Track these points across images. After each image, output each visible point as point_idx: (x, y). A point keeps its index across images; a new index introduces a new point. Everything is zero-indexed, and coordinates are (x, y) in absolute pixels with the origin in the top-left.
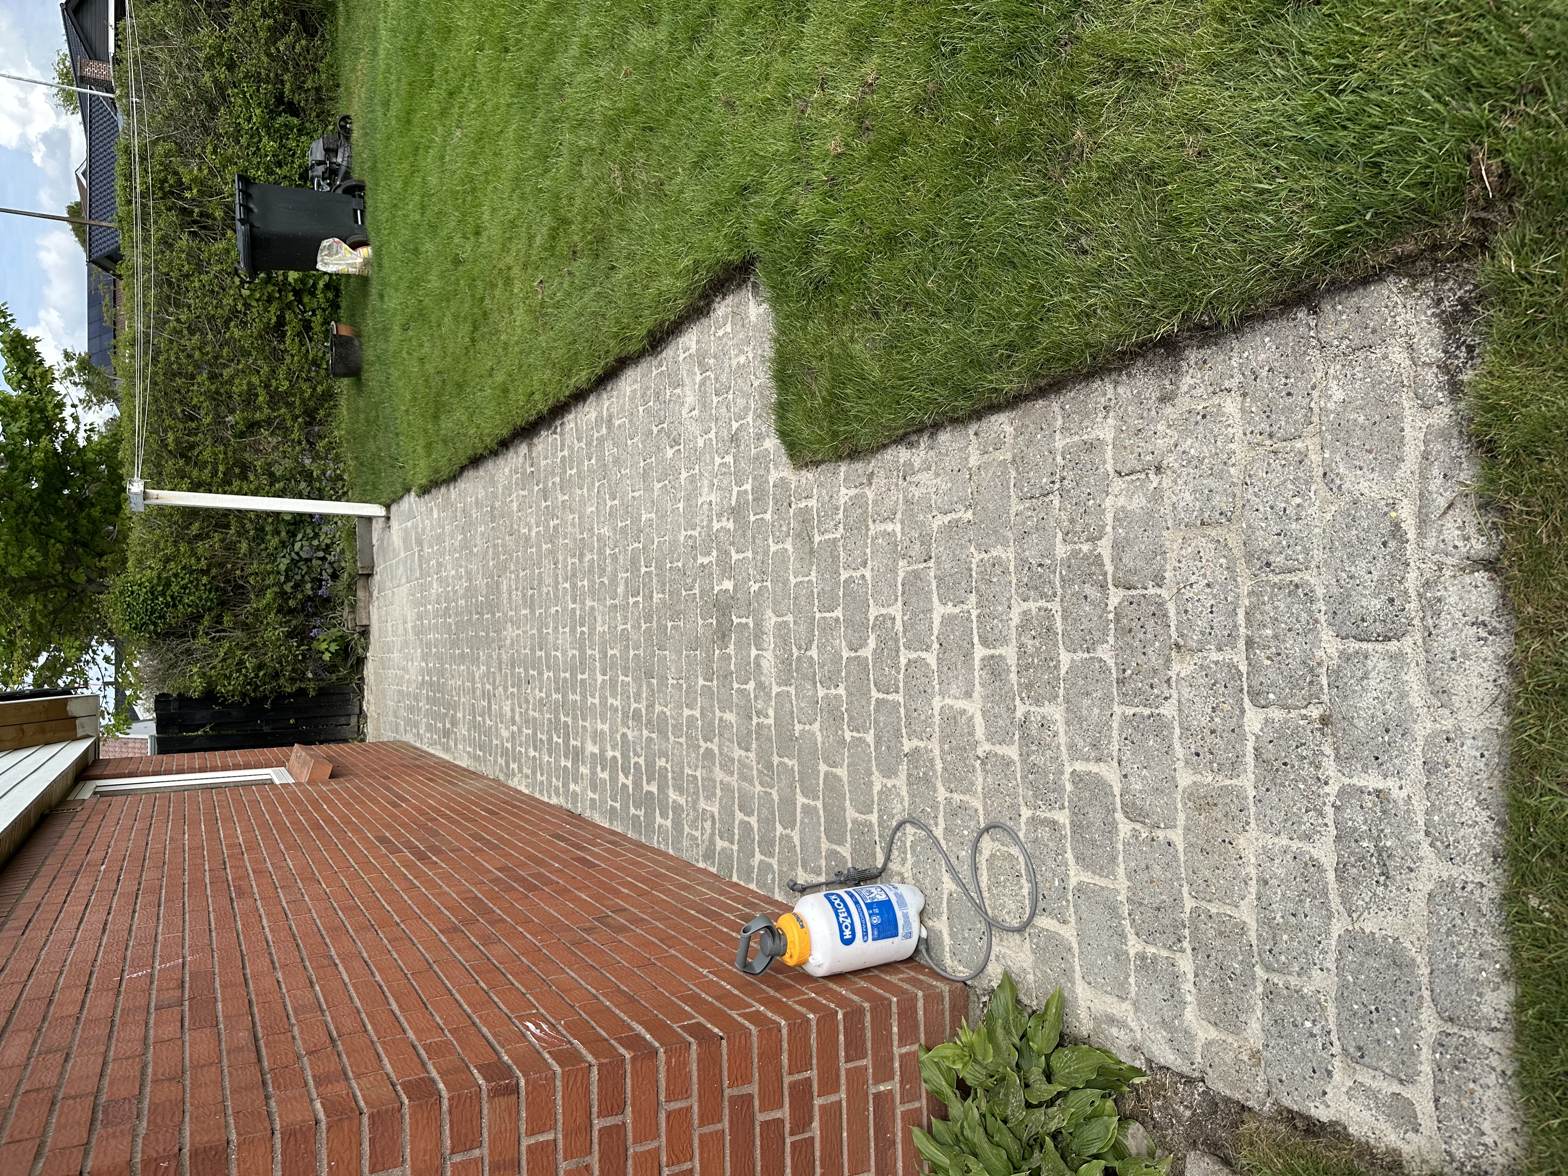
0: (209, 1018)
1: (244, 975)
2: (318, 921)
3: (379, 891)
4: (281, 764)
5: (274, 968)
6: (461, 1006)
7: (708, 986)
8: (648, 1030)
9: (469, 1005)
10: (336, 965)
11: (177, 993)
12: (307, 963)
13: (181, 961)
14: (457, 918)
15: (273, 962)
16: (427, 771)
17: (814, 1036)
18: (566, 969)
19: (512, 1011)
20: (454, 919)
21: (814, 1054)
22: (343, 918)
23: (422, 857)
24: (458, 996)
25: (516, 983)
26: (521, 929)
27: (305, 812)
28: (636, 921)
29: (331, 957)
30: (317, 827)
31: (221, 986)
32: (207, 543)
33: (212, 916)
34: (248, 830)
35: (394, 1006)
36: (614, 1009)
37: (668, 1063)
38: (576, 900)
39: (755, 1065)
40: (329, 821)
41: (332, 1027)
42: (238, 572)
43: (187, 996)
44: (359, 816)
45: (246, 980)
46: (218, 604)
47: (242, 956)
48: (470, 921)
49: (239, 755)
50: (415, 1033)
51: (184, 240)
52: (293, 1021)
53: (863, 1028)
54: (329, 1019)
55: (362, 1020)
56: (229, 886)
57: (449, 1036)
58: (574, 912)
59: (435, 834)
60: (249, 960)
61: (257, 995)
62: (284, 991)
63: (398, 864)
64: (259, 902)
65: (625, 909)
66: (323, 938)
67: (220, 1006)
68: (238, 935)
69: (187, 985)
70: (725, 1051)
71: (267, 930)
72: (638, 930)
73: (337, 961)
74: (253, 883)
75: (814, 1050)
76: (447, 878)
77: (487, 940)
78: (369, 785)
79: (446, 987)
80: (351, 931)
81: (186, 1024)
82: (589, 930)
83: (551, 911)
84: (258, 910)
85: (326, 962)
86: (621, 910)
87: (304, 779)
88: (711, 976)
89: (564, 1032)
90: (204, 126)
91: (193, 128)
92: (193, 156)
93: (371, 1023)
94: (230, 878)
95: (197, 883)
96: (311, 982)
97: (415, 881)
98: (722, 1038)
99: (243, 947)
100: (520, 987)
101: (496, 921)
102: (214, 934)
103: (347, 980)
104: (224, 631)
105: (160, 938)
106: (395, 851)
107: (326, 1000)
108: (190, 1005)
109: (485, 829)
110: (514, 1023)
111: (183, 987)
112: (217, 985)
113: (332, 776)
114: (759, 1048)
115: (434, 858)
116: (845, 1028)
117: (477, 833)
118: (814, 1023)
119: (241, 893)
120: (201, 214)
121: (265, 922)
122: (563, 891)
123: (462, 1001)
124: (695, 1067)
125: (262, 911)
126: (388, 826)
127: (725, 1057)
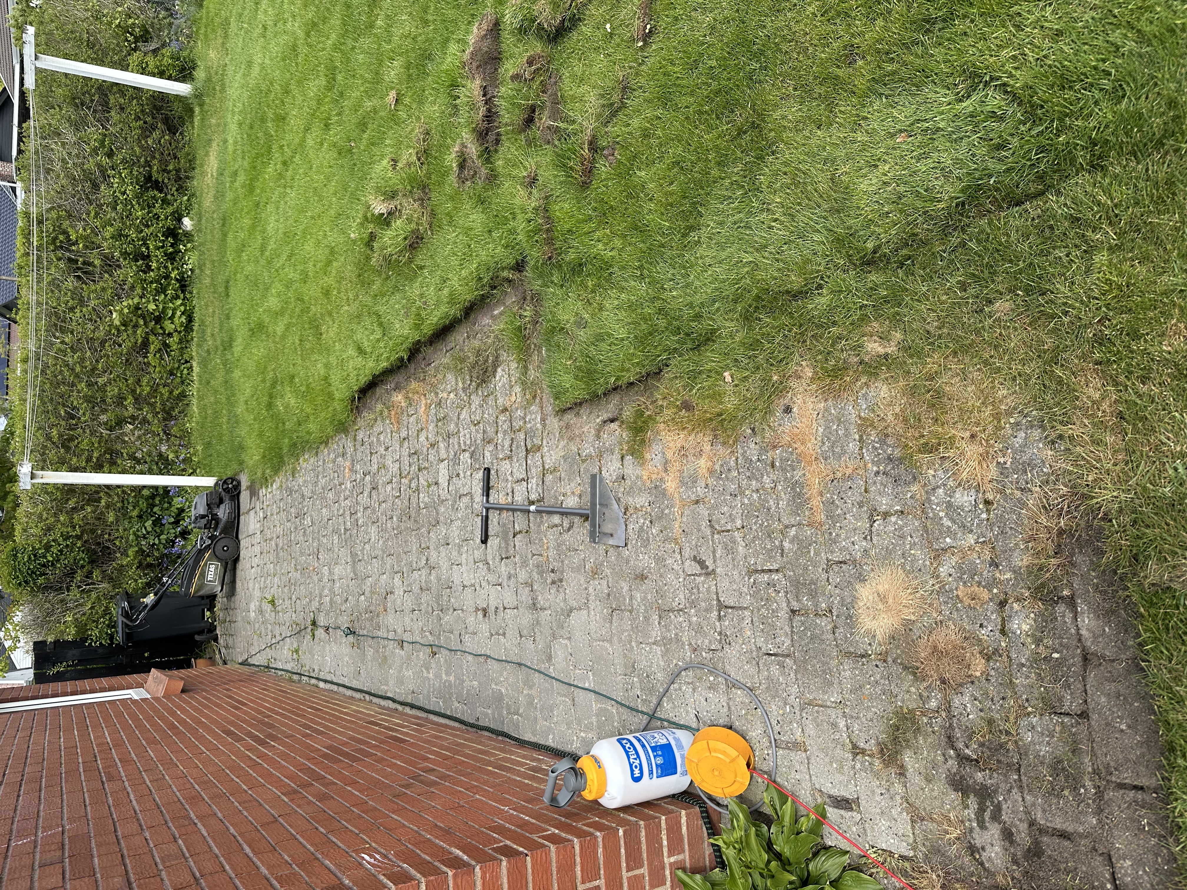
0: (87, 869)
1: (116, 836)
2: (178, 793)
3: (228, 768)
4: (140, 686)
5: (142, 829)
6: (305, 847)
7: (510, 819)
8: (464, 852)
9: (312, 845)
10: (195, 824)
11: (59, 853)
12: (171, 824)
13: (60, 829)
14: (295, 783)
15: (140, 825)
16: (262, 684)
17: (600, 850)
18: (391, 814)
19: (349, 847)
20: (293, 785)
21: (602, 866)
22: (199, 790)
23: (262, 743)
24: (301, 840)
25: (350, 827)
26: (349, 788)
27: (162, 717)
28: (444, 777)
29: (191, 818)
30: (173, 727)
31: (96, 845)
32: (82, 513)
33: (86, 795)
34: (114, 732)
35: (248, 850)
36: (434, 840)
37: (483, 878)
38: (393, 765)
39: (555, 877)
40: (182, 722)
41: (195, 870)
42: (106, 536)
43: (67, 855)
44: (207, 717)
45: (118, 840)
46: (89, 563)
47: (114, 823)
48: (306, 785)
49: (105, 681)
50: (268, 869)
51: (71, 283)
52: (161, 867)
53: (640, 843)
54: (192, 864)
55: (220, 862)
56: (100, 773)
57: (297, 869)
58: (392, 774)
59: (272, 726)
60: (120, 825)
61: (128, 850)
62: (152, 845)
63: (242, 749)
64: (126, 783)
65: (434, 770)
66: (183, 805)
67: (96, 860)
68: (109, 807)
69: (67, 847)
70: (529, 865)
71: (134, 802)
72: (447, 784)
73: (196, 821)
74: (121, 769)
75: (602, 862)
76: (284, 756)
77: (323, 798)
78: (214, 695)
79: (291, 834)
80: (206, 798)
81: (67, 876)
82: (407, 786)
83: (373, 774)
84: (125, 789)
85: (187, 823)
86: (430, 771)
87: (160, 694)
88: (511, 811)
89: (394, 860)
90: (88, 198)
91: (80, 200)
92: (80, 219)
93: (228, 864)
94: (100, 767)
95: (72, 772)
96: (175, 838)
97: (258, 760)
98: (527, 855)
99: (115, 816)
100: (353, 829)
101: (328, 784)
102: (89, 808)
103: (206, 834)
104: (94, 584)
105: (42, 814)
106: (239, 739)
107: (188, 849)
108: (70, 861)
109: (312, 720)
110: (351, 856)
111: (63, 848)
112: (93, 845)
113: (183, 691)
114: (557, 862)
115: (272, 743)
116: (625, 842)
117: (305, 724)
118: (600, 840)
119: (110, 778)
120: (84, 263)
121: (132, 796)
122: (380, 760)
123: (305, 843)
124: (505, 881)
125: (129, 789)
126: (232, 723)
127: (530, 871)
